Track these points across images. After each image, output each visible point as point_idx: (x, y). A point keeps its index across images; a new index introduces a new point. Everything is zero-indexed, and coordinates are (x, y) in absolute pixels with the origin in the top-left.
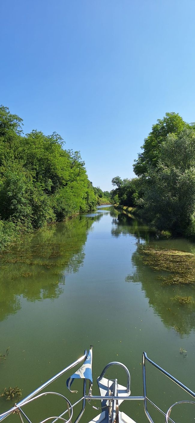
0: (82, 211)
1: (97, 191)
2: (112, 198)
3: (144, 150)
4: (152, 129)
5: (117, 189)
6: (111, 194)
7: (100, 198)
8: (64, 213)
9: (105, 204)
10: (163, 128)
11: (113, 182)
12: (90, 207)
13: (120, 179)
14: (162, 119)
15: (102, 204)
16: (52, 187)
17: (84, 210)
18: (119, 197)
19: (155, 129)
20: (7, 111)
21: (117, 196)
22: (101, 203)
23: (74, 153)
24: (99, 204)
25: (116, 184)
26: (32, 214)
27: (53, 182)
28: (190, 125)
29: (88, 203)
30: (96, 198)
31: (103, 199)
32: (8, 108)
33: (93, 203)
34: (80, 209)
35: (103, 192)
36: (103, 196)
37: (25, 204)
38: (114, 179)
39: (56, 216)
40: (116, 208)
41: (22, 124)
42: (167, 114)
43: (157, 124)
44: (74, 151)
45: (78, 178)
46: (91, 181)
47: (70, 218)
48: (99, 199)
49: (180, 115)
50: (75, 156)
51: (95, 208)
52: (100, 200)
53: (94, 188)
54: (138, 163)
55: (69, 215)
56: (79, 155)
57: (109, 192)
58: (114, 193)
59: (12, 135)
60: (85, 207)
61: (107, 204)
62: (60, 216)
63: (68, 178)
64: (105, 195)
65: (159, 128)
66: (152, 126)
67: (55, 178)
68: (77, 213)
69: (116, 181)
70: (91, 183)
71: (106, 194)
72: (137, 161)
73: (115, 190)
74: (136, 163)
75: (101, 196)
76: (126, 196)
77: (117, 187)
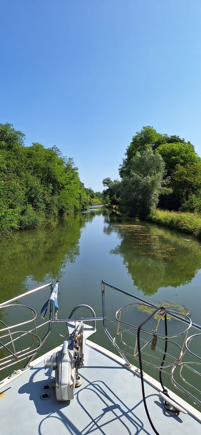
0: (76, 210)
1: (89, 192)
2: (104, 199)
3: (127, 156)
4: (132, 139)
5: (107, 190)
6: (102, 194)
7: (92, 199)
8: (63, 209)
9: (97, 205)
10: (141, 139)
11: (104, 183)
12: (83, 206)
13: (111, 180)
14: (140, 131)
15: (94, 205)
16: (52, 190)
17: (78, 209)
18: (110, 197)
19: (134, 139)
20: (12, 127)
21: (108, 196)
22: (93, 203)
23: (68, 160)
24: (90, 204)
25: (106, 185)
26: (46, 209)
27: (53, 186)
28: (163, 136)
29: (81, 203)
30: (88, 199)
31: (95, 200)
32: (12, 125)
33: (85, 203)
34: (75, 208)
35: (95, 192)
36: (95, 197)
37: (41, 202)
38: (104, 180)
39: (58, 212)
40: (107, 207)
41: (24, 138)
42: (144, 128)
43: (136, 136)
44: (68, 157)
45: (72, 181)
46: (82, 182)
47: (68, 214)
48: (90, 199)
49: (154, 128)
50: (69, 162)
51: (87, 207)
52: (92, 201)
53: (86, 189)
54: (123, 168)
55: (67, 212)
56: (72, 162)
57: (101, 193)
58: (105, 193)
59: (17, 148)
60: (78, 206)
61: (99, 204)
62: (61, 212)
63: (64, 182)
64: (96, 196)
65: (138, 138)
66: (133, 138)
67: (54, 182)
68: (72, 211)
69: (107, 182)
70: (83, 184)
71: (98, 195)
72: (122, 165)
73: (106, 190)
74: (120, 167)
75: (92, 197)
76: (116, 196)
77: (108, 188)
